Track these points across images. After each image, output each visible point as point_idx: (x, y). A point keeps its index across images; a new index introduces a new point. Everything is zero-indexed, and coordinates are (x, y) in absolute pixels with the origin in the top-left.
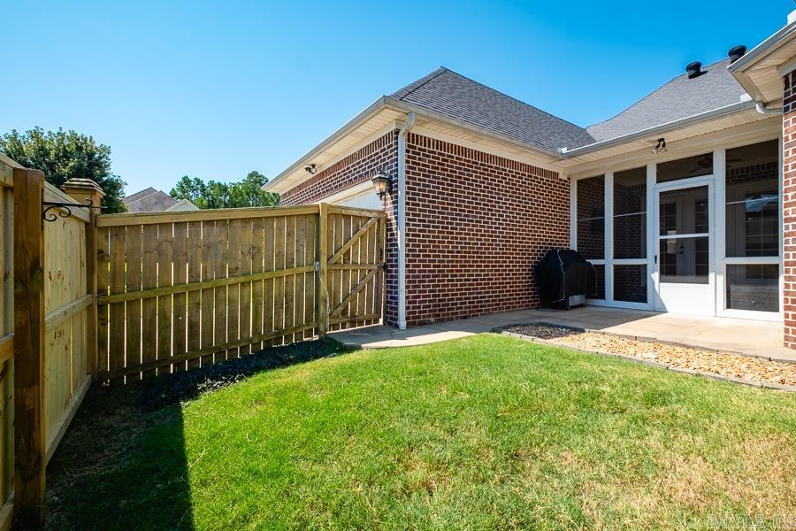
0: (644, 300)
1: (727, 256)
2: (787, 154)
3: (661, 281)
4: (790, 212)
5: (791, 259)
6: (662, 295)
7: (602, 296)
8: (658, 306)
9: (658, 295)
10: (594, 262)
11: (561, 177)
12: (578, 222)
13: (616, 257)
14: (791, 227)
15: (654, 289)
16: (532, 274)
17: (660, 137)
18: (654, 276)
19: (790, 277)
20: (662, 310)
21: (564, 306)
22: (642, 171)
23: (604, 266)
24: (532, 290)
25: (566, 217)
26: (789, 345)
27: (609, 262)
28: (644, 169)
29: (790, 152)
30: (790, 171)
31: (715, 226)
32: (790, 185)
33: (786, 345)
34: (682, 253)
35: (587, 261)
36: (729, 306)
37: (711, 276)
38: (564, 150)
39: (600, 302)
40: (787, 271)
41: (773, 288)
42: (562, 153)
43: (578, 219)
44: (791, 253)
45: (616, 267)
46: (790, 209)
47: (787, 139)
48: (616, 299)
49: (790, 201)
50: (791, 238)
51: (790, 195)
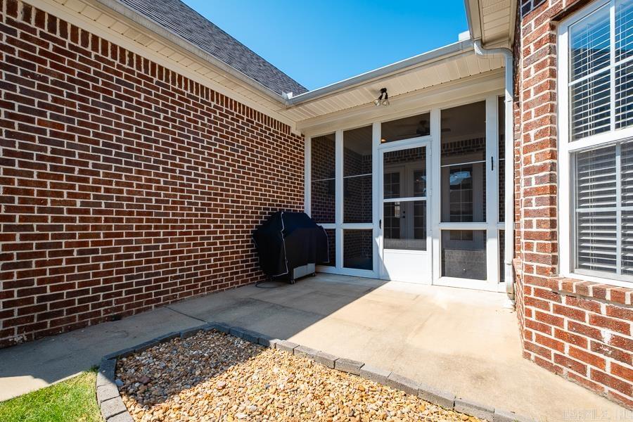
0: (370, 267)
1: (442, 222)
2: (527, 74)
3: (385, 247)
4: (533, 159)
5: (534, 229)
6: (386, 263)
7: (333, 263)
8: (382, 273)
9: (382, 262)
10: (326, 226)
11: (293, 131)
12: (312, 183)
13: (346, 221)
14: (533, 181)
15: (379, 255)
16: (252, 241)
17: (383, 86)
18: (379, 240)
19: (532, 255)
20: (385, 279)
21: (288, 280)
22: (369, 129)
23: (334, 230)
24: (252, 260)
25: (300, 177)
26: (532, 358)
27: (340, 226)
28: (370, 128)
29: (533, 70)
30: (532, 97)
31: (431, 189)
32: (533, 119)
33: (527, 356)
34: (404, 217)
35: (319, 225)
36: (443, 275)
37: (429, 240)
38: (290, 95)
39: (331, 269)
40: (529, 246)
42: (287, 100)
43: (312, 179)
44: (534, 220)
45: (346, 231)
46: (533, 154)
47: (527, 52)
48: (345, 266)
49: (533, 142)
50: (534, 198)
51: (532, 133)
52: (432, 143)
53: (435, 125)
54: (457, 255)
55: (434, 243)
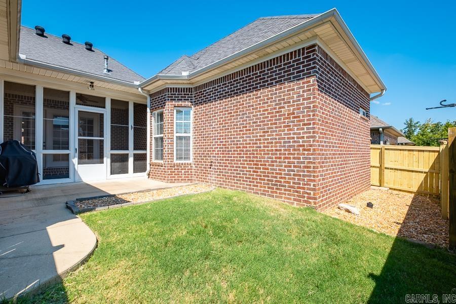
0: (68, 176)
1: (111, 150)
3: (79, 163)
6: (79, 172)
8: (77, 179)
9: (77, 172)
14: (170, 141)
15: (75, 168)
17: (92, 81)
18: (75, 161)
20: (79, 181)
28: (68, 92)
29: (170, 115)
31: (106, 134)
32: (170, 126)
36: (111, 174)
37: (105, 159)
38: (23, 57)
40: (168, 156)
41: (127, 163)
44: (170, 150)
45: (44, 155)
46: (170, 135)
47: (169, 110)
48: (43, 179)
50: (170, 145)
51: (169, 130)
52: (107, 112)
53: (108, 104)
54: (117, 165)
55: (107, 160)
